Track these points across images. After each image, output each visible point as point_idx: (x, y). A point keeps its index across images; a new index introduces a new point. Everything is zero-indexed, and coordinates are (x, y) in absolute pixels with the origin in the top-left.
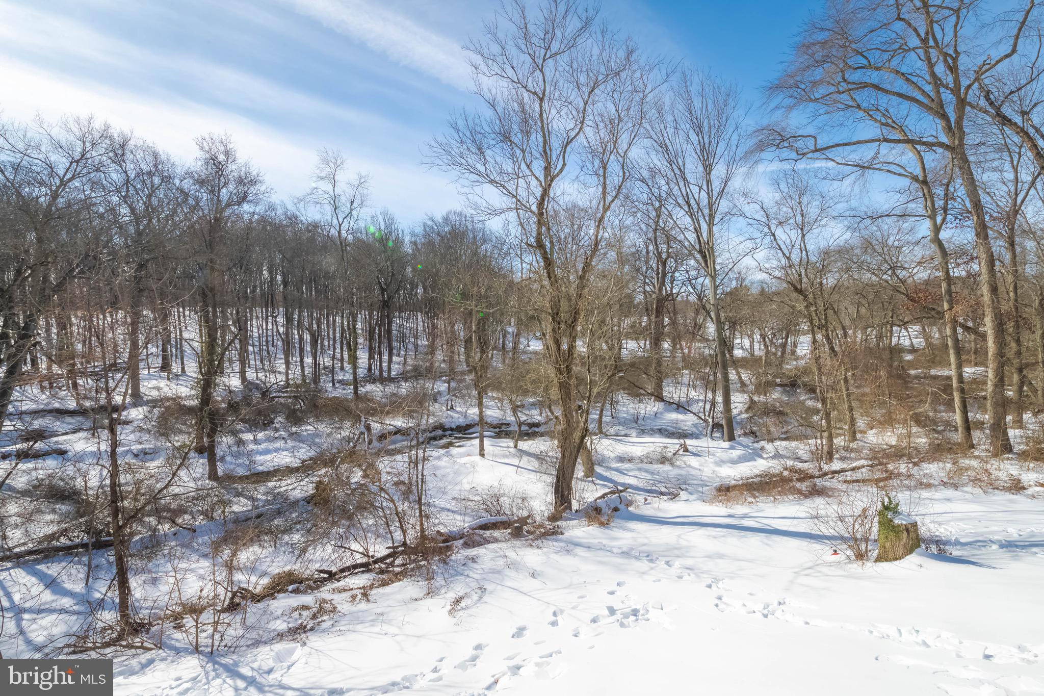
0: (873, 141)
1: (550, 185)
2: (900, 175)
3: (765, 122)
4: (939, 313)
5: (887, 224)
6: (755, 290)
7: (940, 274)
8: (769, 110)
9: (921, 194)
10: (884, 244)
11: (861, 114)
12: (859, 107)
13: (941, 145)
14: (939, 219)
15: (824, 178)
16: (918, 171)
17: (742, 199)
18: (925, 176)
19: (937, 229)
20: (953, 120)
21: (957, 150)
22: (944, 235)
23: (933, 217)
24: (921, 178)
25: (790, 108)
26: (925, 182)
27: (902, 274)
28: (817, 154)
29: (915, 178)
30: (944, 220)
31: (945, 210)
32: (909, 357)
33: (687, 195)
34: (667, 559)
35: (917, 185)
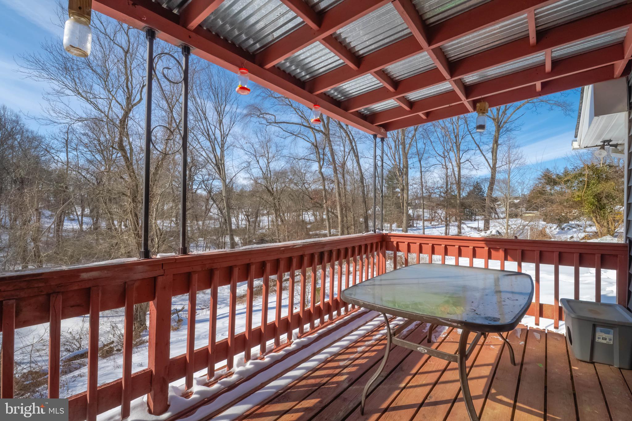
0: (298, 124)
1: (130, 110)
2: (308, 141)
3: (252, 102)
4: (320, 205)
5: (301, 163)
6: (239, 189)
7: (321, 187)
8: (254, 96)
9: (315, 152)
10: (300, 171)
11: (292, 109)
12: (291, 106)
13: (322, 132)
14: (321, 163)
15: (277, 136)
16: (314, 141)
17: (243, 140)
18: (316, 144)
19: (321, 168)
20: (326, 123)
21: (327, 135)
22: (323, 170)
23: (319, 162)
24: (315, 144)
25: (264, 98)
26: (316, 146)
27: (306, 186)
28: (275, 124)
29: (313, 144)
30: (323, 164)
31: (323, 159)
32: (309, 226)
33: (208, 131)
34: (222, 333)
35: (313, 147)
